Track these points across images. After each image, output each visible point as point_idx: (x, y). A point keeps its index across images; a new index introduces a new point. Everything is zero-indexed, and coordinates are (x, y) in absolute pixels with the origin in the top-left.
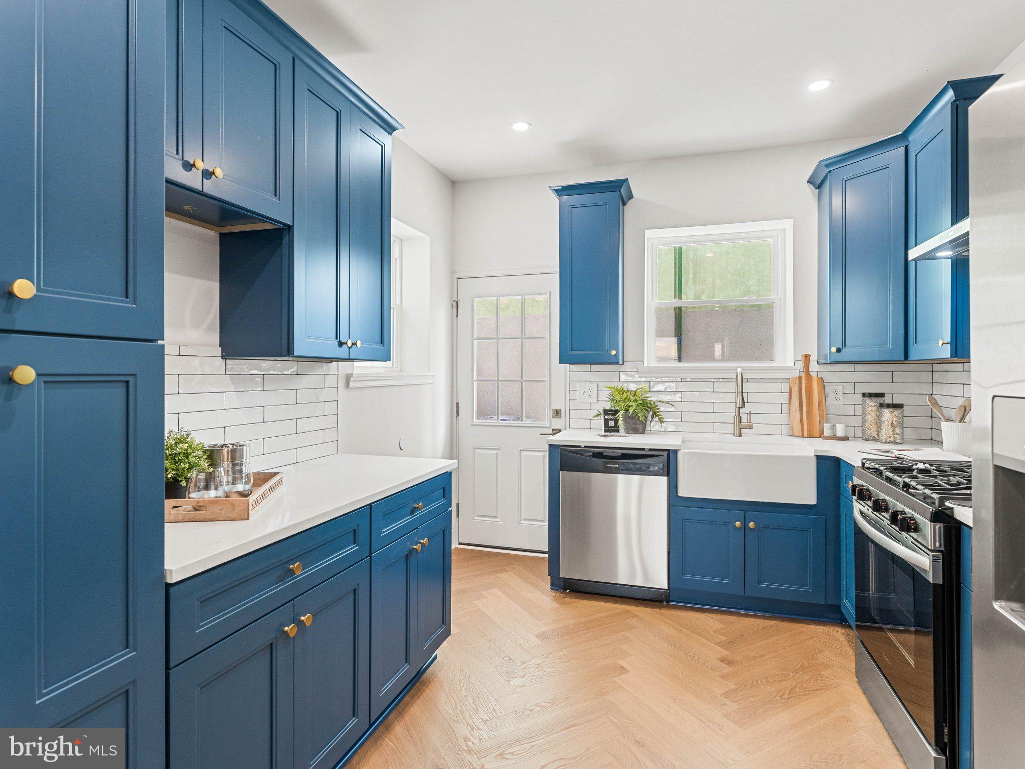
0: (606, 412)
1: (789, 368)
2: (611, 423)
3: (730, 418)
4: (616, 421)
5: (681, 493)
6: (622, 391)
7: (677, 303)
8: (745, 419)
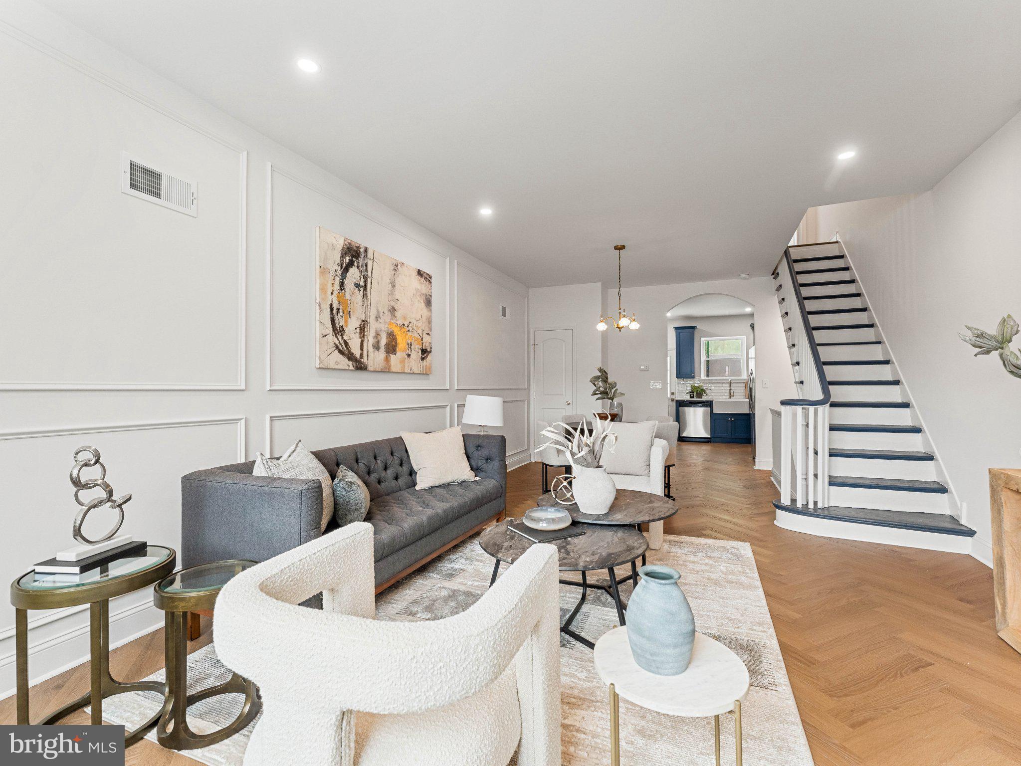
0: (690, 392)
1: (746, 379)
2: (692, 396)
3: (728, 394)
4: (693, 395)
5: (714, 412)
6: (694, 386)
7: (707, 359)
8: (732, 394)
